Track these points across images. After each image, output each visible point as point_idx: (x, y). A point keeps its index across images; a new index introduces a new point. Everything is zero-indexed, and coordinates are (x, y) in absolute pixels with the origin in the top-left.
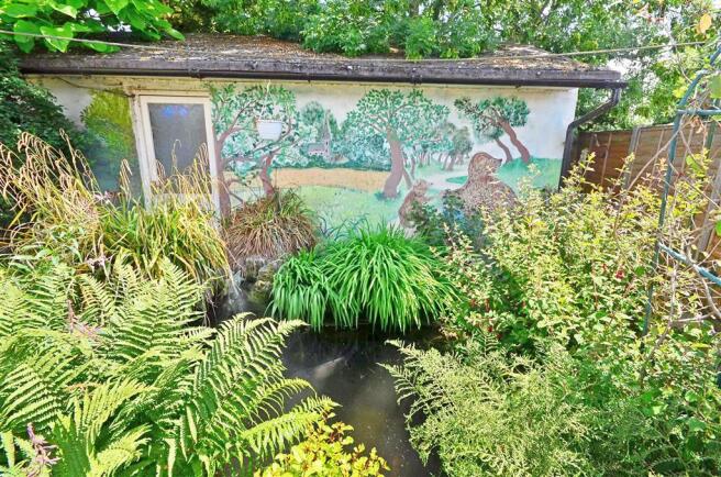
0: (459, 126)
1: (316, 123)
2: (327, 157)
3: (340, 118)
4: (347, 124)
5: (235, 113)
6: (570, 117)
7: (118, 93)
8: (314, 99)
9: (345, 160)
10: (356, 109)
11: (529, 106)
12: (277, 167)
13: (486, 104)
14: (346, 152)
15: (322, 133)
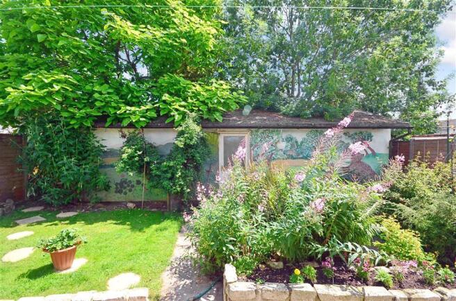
0: (346, 142)
1: (290, 142)
2: (294, 155)
3: (300, 140)
4: (302, 142)
5: (259, 139)
6: (389, 138)
7: (214, 133)
8: (289, 133)
9: (301, 156)
10: (306, 137)
11: (373, 134)
12: (274, 159)
13: (356, 134)
14: (302, 153)
15: (292, 146)
